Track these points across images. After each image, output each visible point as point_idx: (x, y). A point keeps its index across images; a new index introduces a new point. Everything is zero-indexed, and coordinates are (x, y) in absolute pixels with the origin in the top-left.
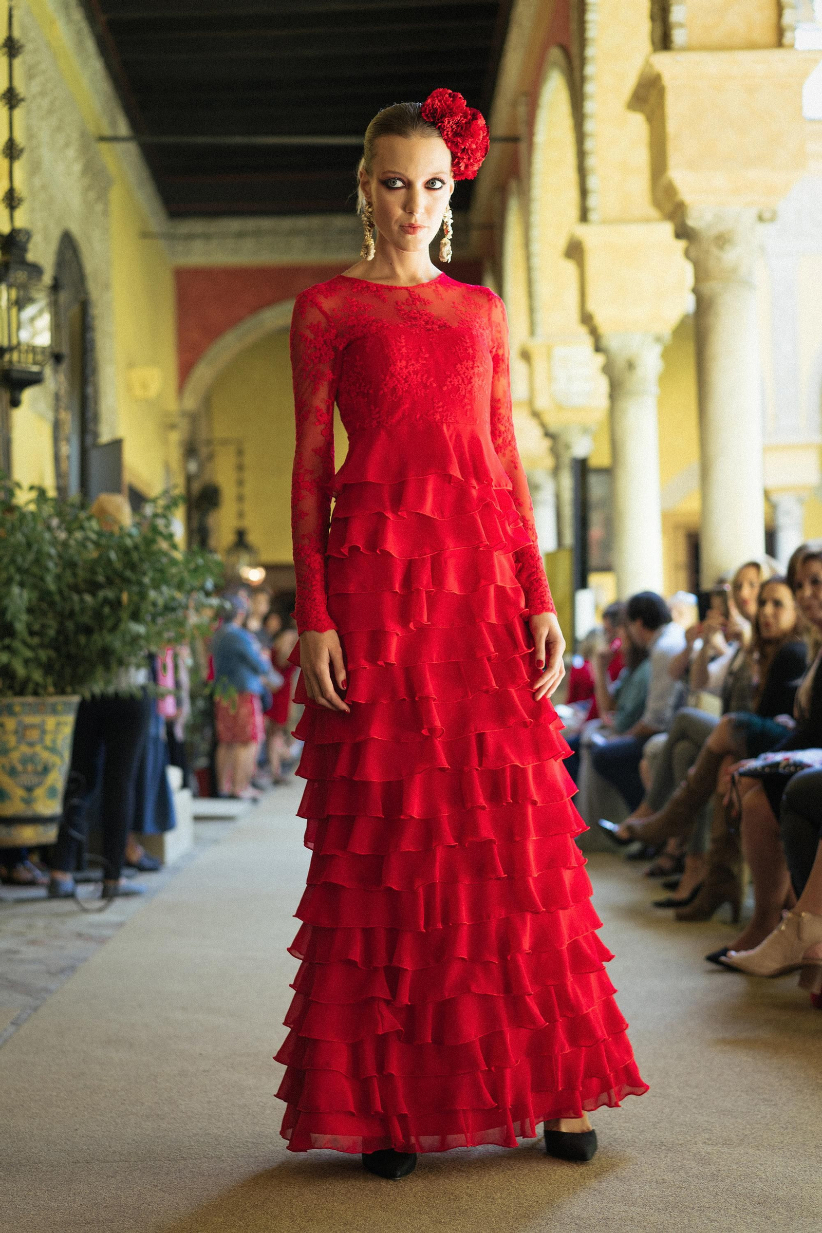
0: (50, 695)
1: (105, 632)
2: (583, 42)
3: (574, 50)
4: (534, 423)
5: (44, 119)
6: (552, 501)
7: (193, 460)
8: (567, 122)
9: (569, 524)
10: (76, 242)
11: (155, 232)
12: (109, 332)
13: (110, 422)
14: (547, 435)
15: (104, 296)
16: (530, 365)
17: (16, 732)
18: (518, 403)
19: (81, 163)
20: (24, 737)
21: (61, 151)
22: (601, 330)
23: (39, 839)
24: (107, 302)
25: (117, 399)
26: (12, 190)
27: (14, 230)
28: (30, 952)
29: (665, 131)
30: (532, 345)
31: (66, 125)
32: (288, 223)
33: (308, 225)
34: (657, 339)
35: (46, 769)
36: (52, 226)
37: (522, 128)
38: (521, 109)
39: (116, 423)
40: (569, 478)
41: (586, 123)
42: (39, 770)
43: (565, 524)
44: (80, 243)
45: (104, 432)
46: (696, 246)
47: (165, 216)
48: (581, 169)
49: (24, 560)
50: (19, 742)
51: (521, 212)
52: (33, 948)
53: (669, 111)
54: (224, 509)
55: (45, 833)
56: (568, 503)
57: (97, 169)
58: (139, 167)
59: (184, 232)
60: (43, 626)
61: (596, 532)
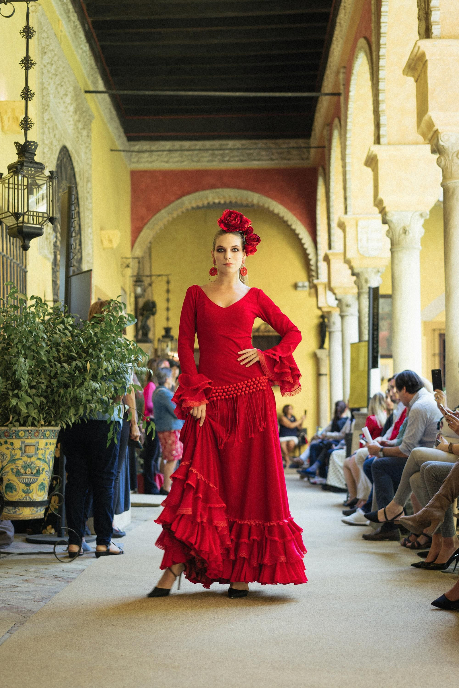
0: (42, 425)
1: (76, 387)
2: (378, 36)
3: (373, 40)
4: (346, 266)
5: (52, 79)
6: (357, 314)
7: (139, 286)
8: (369, 83)
9: (367, 328)
10: (70, 152)
11: (119, 148)
12: (89, 207)
13: (88, 262)
14: (353, 274)
15: (87, 185)
16: (344, 231)
17: (21, 449)
18: (336, 254)
19: (74, 105)
20: (25, 452)
21: (62, 98)
22: (387, 209)
23: (33, 516)
24: (88, 189)
25: (92, 248)
26: (26, 117)
27: (27, 141)
28: (24, 587)
29: (427, 87)
30: (345, 219)
31: (65, 83)
32: (199, 144)
33: (212, 145)
34: (421, 215)
35: (38, 472)
36: (55, 143)
37: (342, 87)
38: (341, 76)
39: (91, 261)
40: (368, 300)
41: (380, 84)
42: (34, 473)
43: (365, 328)
44: (72, 153)
45: (85, 267)
46: (445, 157)
47: (125, 139)
48: (377, 112)
49: (27, 341)
50: (22, 454)
51: (341, 138)
52: (27, 585)
53: (429, 75)
54: (157, 316)
55: (37, 512)
56: (367, 315)
57: (84, 109)
58: (110, 109)
59: (136, 148)
60: (38, 383)
61: (383, 333)
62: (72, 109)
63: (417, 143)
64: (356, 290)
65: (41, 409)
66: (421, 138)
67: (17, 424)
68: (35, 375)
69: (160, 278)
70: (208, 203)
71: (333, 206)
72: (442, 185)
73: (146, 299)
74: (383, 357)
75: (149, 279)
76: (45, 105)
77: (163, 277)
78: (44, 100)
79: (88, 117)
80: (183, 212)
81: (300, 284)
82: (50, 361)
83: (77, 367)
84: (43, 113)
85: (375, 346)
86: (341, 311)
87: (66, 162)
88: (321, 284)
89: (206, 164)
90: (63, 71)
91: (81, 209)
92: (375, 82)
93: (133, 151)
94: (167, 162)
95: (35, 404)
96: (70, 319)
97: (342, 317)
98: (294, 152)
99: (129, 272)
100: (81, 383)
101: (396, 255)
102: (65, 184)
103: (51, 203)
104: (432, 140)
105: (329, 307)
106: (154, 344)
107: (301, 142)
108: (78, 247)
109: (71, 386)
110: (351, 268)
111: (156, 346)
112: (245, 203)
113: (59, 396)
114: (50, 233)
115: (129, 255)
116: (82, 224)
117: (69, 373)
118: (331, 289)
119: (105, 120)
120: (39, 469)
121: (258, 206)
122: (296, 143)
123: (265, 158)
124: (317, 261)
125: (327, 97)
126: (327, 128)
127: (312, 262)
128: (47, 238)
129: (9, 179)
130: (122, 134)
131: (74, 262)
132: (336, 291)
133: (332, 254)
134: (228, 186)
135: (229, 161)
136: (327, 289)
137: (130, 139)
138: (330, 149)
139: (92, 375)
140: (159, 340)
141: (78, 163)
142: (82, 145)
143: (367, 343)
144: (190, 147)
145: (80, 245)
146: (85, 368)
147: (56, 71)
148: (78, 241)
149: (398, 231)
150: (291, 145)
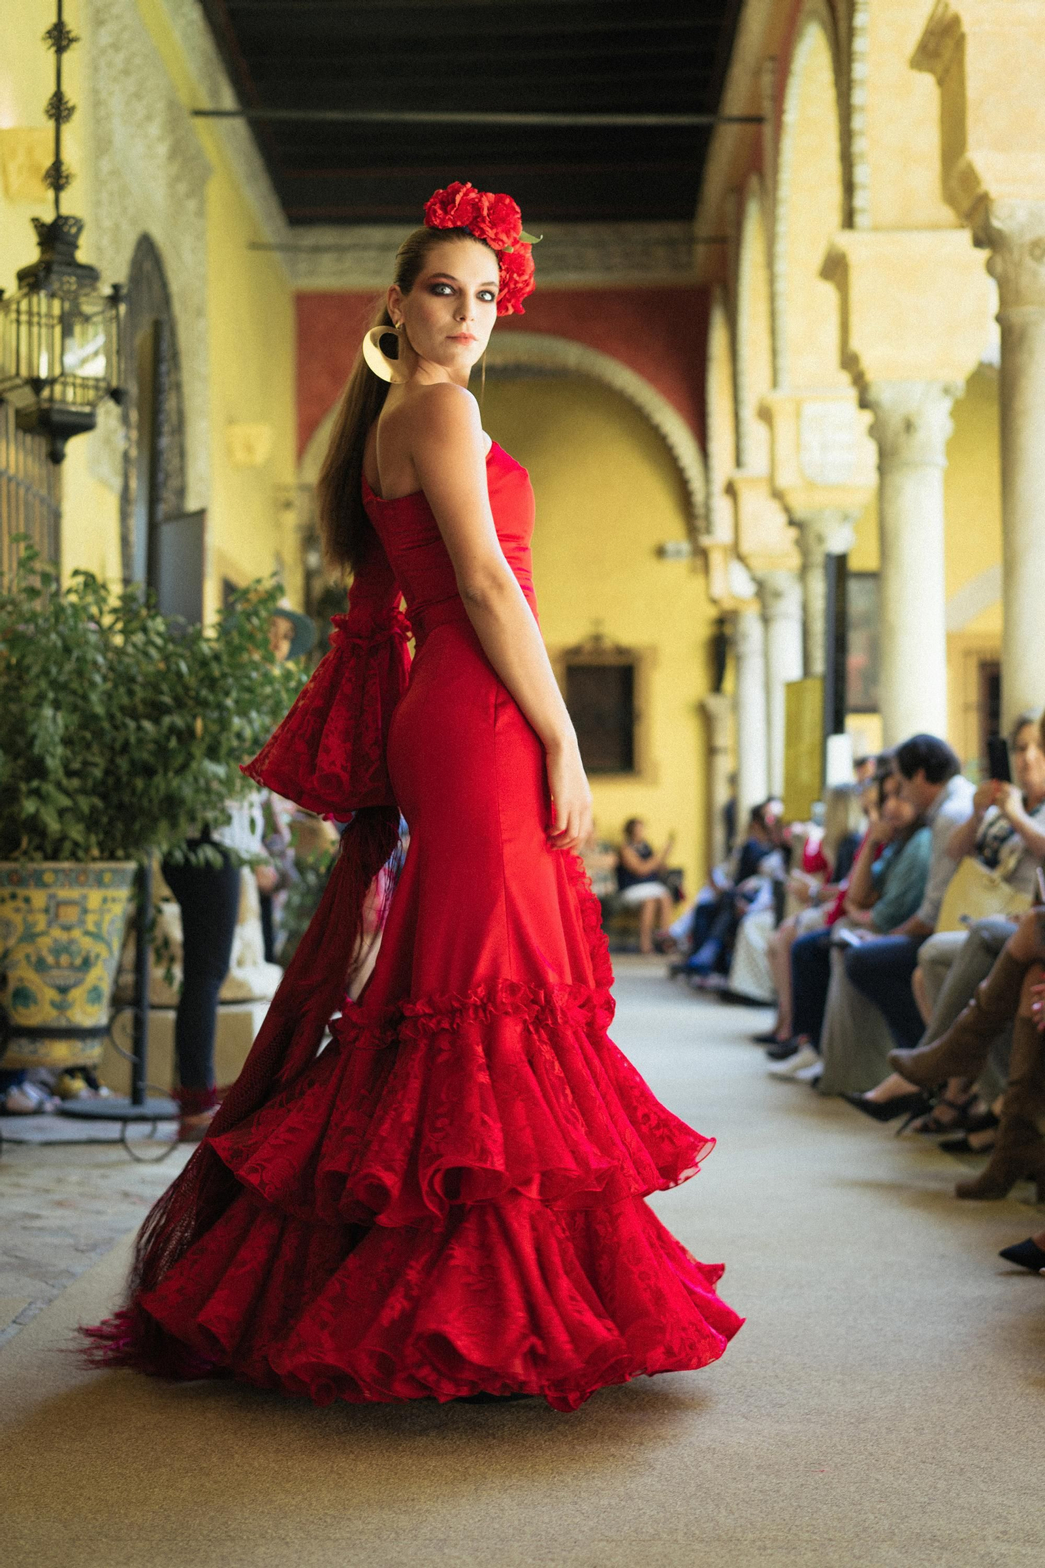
0: (94, 859)
1: (171, 774)
4: (776, 505)
5: (117, 80)
6: (799, 613)
7: (312, 549)
9: (822, 646)
10: (159, 250)
11: (269, 241)
12: (201, 372)
13: (199, 492)
14: (792, 523)
15: (196, 324)
16: (771, 427)
17: (47, 911)
18: (753, 480)
19: (169, 142)
20: (57, 916)
21: (140, 126)
22: (869, 376)
23: (73, 1059)
24: (200, 332)
25: (209, 464)
26: (57, 164)
27: (59, 217)
28: (54, 1217)
29: (964, 97)
30: (774, 398)
31: (148, 90)
34: (946, 390)
35: (87, 964)
36: (124, 226)
37: (768, 104)
38: (766, 79)
39: (205, 491)
40: (823, 581)
41: (855, 92)
42: (76, 964)
43: (816, 645)
44: (165, 251)
45: (192, 505)
46: (1005, 256)
47: (284, 220)
48: (847, 155)
49: (60, 671)
50: (49, 924)
51: (763, 218)
52: (59, 1212)
53: (968, 67)
55: (83, 1051)
56: (821, 617)
57: (190, 153)
58: (248, 153)
59: (309, 242)
60: (85, 763)
61: (856, 658)
62: (161, 150)
63: (935, 227)
64: (795, 561)
65: (91, 822)
66: (950, 215)
67: (38, 855)
68: (78, 747)
71: (745, 372)
72: (999, 319)
74: (856, 710)
76: (102, 140)
78: (98, 129)
79: (198, 169)
81: (670, 547)
82: (111, 717)
83: (173, 728)
84: (96, 158)
85: (840, 687)
86: (764, 607)
87: (150, 271)
88: (718, 546)
90: (143, 65)
91: (184, 376)
92: (843, 87)
93: (299, 250)
95: (78, 812)
96: (159, 620)
97: (766, 620)
98: (658, 252)
99: (291, 518)
100: (182, 766)
101: (890, 480)
102: (146, 316)
103: (116, 360)
104: (975, 218)
105: (737, 597)
107: (674, 230)
108: (176, 462)
109: (161, 771)
110: (787, 510)
112: (548, 365)
113: (133, 794)
115: (291, 480)
116: (186, 407)
118: (741, 558)
119: (239, 178)
120: (88, 956)
121: (579, 373)
122: (663, 231)
123: (594, 264)
124: (708, 496)
125: (735, 126)
126: (732, 197)
127: (699, 497)
128: (105, 436)
129: (18, 303)
130: (277, 211)
131: (168, 495)
132: (754, 562)
133: (743, 479)
134: (511, 328)
136: (732, 556)
137: (294, 220)
138: (738, 246)
139: (208, 746)
141: (176, 274)
142: (187, 231)
143: (821, 680)
145: (182, 454)
146: (191, 732)
147: (128, 64)
149: (894, 425)
150: (649, 237)
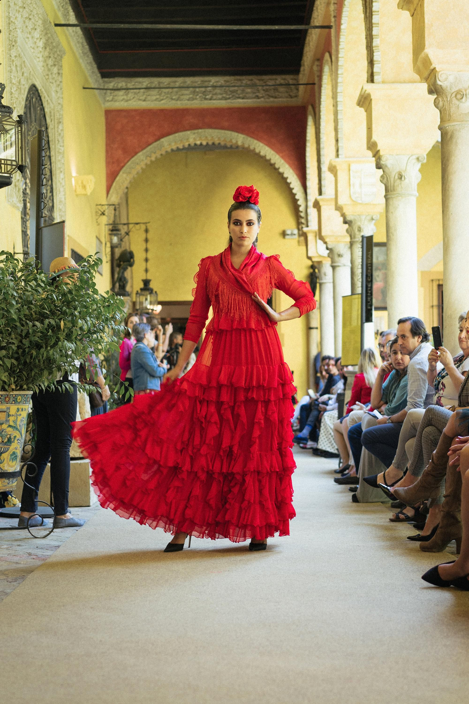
0: (13, 390)
1: (49, 347)
4: (338, 213)
5: (19, 11)
6: (350, 265)
7: (115, 235)
8: (362, 16)
9: (361, 280)
10: (39, 91)
11: (93, 87)
12: (60, 151)
13: (60, 210)
14: (345, 222)
15: (58, 128)
16: (336, 176)
18: (328, 200)
19: (43, 40)
21: (30, 33)
22: (381, 153)
23: (4, 488)
24: (60, 131)
25: (65, 195)
29: (424, 22)
30: (337, 162)
31: (34, 16)
32: (179, 81)
33: (192, 82)
34: (418, 159)
35: (10, 441)
36: (23, 82)
37: (333, 20)
38: (332, 7)
39: (63, 210)
40: (361, 250)
41: (374, 17)
42: (5, 441)
43: (358, 280)
44: (42, 92)
45: (57, 219)
46: (443, 98)
47: (99, 75)
48: (370, 47)
51: (331, 75)
53: (426, 9)
54: (135, 267)
55: (8, 484)
56: (360, 266)
57: (54, 44)
58: (82, 43)
59: (111, 85)
60: (8, 343)
61: (377, 285)
62: (41, 44)
63: (413, 82)
64: (348, 239)
65: (11, 372)
66: (417, 77)
68: (5, 335)
69: (137, 226)
70: (189, 145)
71: (323, 148)
72: (440, 128)
73: (123, 249)
74: (377, 309)
75: (126, 227)
76: (12, 41)
77: (142, 225)
78: (10, 36)
79: (58, 52)
80: (161, 155)
81: (289, 232)
82: (20, 319)
83: (50, 325)
84: (10, 50)
85: (369, 299)
86: (333, 262)
87: (35, 102)
88: (312, 232)
89: (186, 101)
90: (31, 3)
91: (52, 153)
92: (368, 14)
93: (106, 89)
94: (144, 100)
95: (5, 367)
97: (334, 268)
98: (282, 89)
99: (104, 220)
100: (54, 344)
101: (391, 202)
102: (34, 127)
103: (21, 149)
104: (429, 79)
105: (320, 256)
106: (132, 299)
107: (289, 78)
109: (44, 346)
110: (343, 215)
111: (134, 300)
112: (229, 145)
113: (31, 357)
114: (18, 180)
115: (104, 202)
116: (53, 169)
117: (42, 332)
118: (322, 238)
119: (77, 54)
120: (10, 437)
121: (243, 148)
122: (284, 79)
123: (251, 95)
124: (307, 207)
125: (318, 30)
126: (317, 63)
127: (301, 209)
128: (16, 186)
130: (96, 70)
131: (45, 212)
132: (327, 240)
133: (323, 200)
134: (210, 127)
135: (211, 99)
136: (318, 237)
137: (104, 75)
138: (320, 86)
139: (66, 334)
140: (137, 293)
141: (48, 104)
142: (53, 83)
143: (360, 296)
144: (169, 84)
145: (52, 191)
146: (59, 327)
147: (24, 4)
148: (49, 188)
149: (393, 176)
150: (278, 82)
